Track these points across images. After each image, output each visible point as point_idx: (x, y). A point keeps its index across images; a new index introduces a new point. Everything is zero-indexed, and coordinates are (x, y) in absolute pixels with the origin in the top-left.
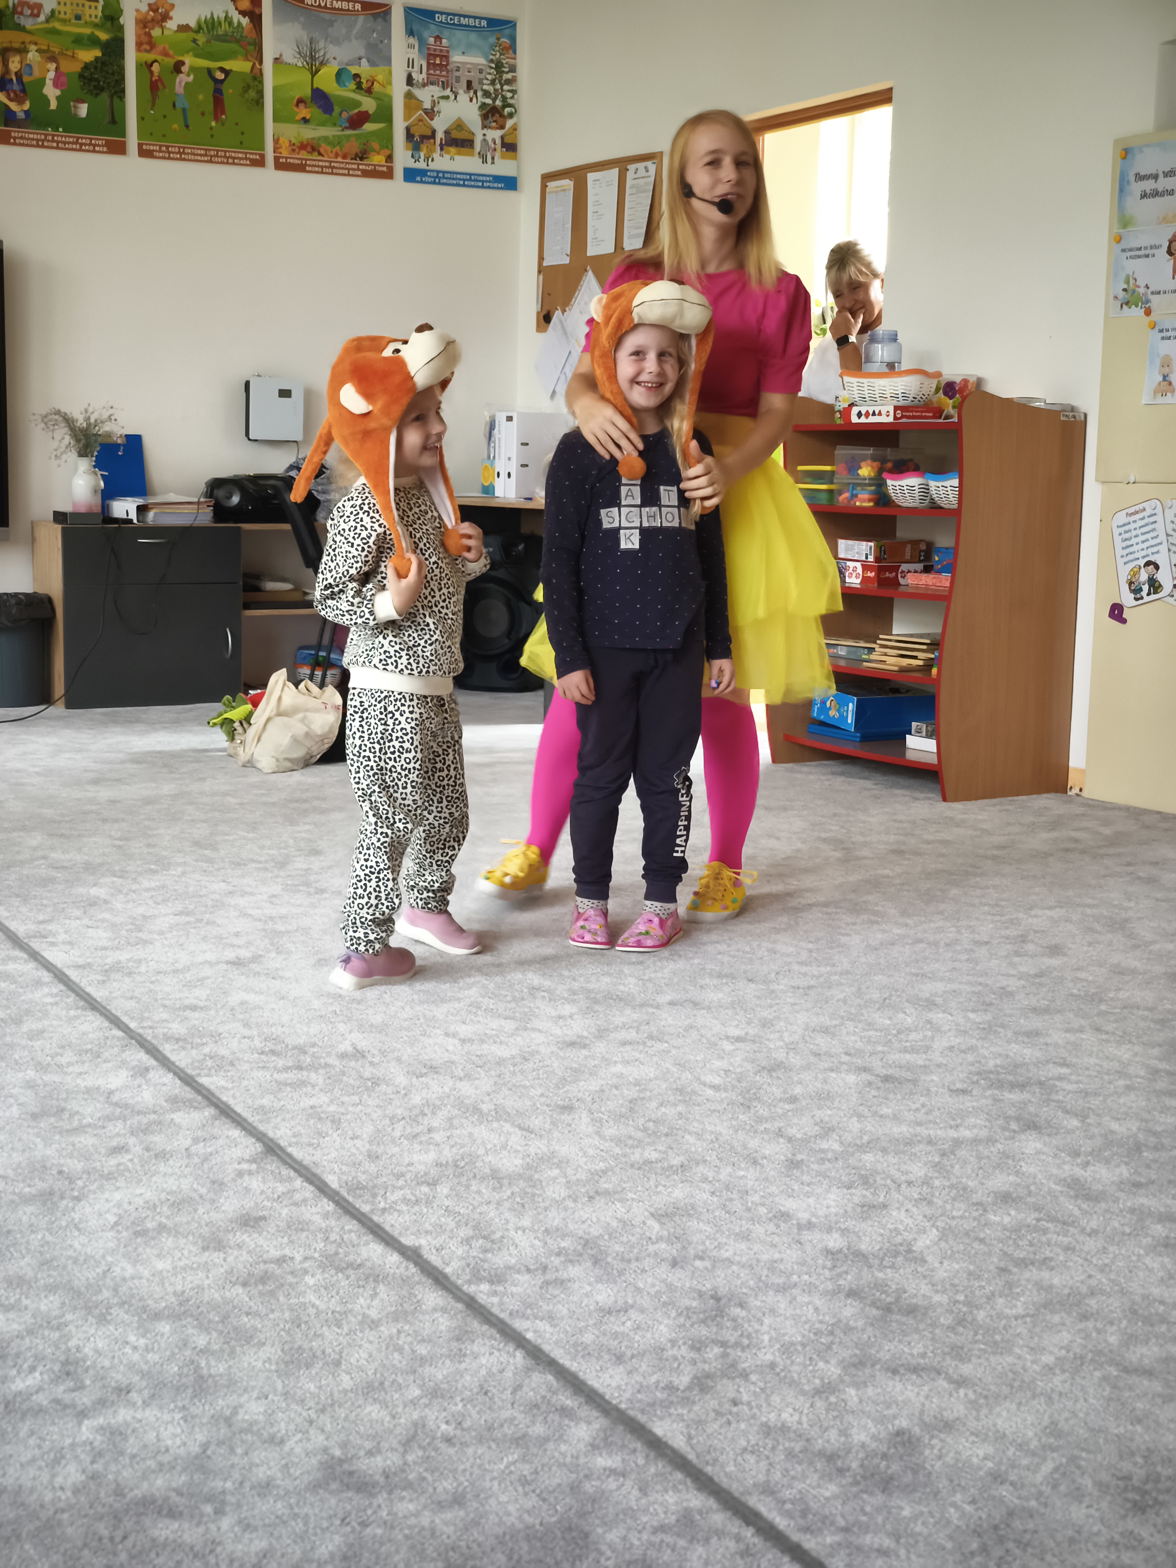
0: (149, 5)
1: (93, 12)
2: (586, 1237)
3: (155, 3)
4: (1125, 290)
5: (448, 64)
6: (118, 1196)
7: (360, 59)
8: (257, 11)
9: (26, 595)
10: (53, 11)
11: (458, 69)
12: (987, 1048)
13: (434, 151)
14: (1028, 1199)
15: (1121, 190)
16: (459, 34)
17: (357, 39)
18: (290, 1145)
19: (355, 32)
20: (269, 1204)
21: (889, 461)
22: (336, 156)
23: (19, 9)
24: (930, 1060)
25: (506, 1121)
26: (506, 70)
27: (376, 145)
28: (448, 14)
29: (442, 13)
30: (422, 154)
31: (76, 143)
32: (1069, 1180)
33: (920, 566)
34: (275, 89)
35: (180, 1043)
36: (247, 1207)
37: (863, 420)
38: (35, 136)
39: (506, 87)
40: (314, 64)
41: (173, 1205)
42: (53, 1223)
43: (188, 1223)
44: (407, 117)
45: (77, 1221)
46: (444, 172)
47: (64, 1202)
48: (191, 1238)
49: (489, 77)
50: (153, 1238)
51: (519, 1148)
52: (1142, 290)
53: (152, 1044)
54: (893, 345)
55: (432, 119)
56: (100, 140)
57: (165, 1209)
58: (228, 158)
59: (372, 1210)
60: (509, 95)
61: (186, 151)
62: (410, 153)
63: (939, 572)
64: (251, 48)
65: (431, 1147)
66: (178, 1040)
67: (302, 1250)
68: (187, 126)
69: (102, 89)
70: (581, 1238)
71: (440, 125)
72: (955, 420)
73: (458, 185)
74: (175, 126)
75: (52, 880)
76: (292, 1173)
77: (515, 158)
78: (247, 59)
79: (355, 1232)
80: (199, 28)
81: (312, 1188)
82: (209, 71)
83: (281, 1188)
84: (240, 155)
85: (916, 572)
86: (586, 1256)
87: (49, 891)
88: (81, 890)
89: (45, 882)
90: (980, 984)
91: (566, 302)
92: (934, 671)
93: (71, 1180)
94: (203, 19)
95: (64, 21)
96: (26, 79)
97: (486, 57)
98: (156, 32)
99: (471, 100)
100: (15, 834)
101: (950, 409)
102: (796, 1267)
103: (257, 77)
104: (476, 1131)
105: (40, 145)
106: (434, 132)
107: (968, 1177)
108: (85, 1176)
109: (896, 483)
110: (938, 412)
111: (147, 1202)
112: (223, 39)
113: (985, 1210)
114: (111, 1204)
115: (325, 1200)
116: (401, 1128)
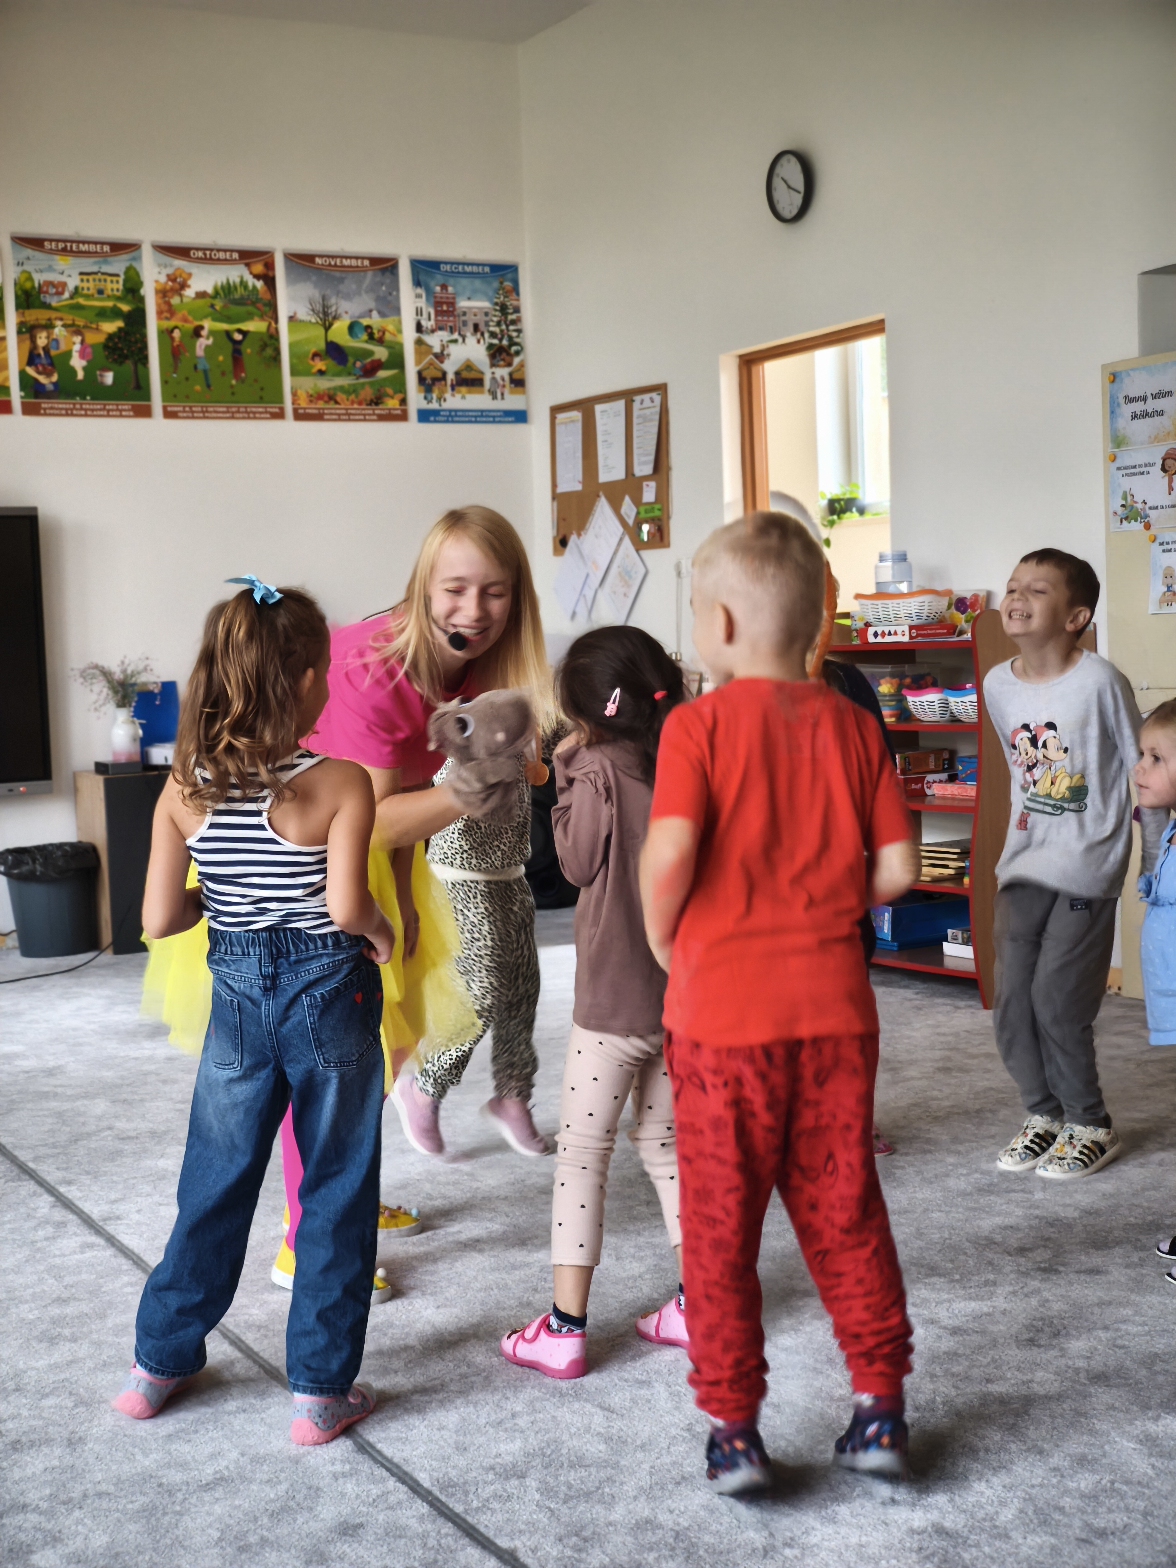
0: (168, 276)
1: (115, 286)
2: (677, 1528)
3: (174, 274)
4: (1123, 506)
5: (454, 310)
6: (218, 1509)
7: (371, 311)
8: (270, 274)
9: (71, 845)
10: (76, 288)
11: (464, 314)
12: (1050, 1290)
13: (446, 392)
14: (1104, 1461)
15: (1112, 412)
16: (464, 282)
17: (367, 292)
18: (380, 1442)
19: (364, 286)
20: (364, 1509)
21: (907, 676)
22: (353, 403)
23: (45, 289)
24: (994, 1307)
25: (586, 1400)
26: (511, 311)
27: (390, 391)
28: (452, 263)
29: (446, 263)
30: (435, 396)
31: (104, 409)
32: (1141, 1437)
33: (944, 776)
34: (291, 346)
35: (262, 1331)
36: (344, 1514)
37: (879, 639)
38: (64, 406)
39: (511, 328)
40: (327, 320)
41: (272, 1515)
42: (158, 1542)
43: (289, 1535)
44: (418, 362)
45: (181, 1538)
46: (456, 411)
47: (167, 1518)
48: (293, 1551)
49: (495, 319)
50: (257, 1554)
51: (602, 1431)
52: (1140, 506)
53: (234, 1334)
54: (903, 564)
55: (442, 362)
56: (126, 405)
57: (265, 1520)
58: (248, 413)
59: (466, 1511)
60: (514, 334)
61: (211, 409)
62: (422, 395)
63: (964, 781)
64: (267, 309)
65: (517, 1434)
66: (259, 1328)
67: (401, 1559)
68: (209, 386)
69: (126, 357)
70: (672, 1530)
71: (450, 367)
72: (968, 636)
73: (470, 422)
74: (198, 388)
75: (119, 1153)
76: (385, 1473)
77: (524, 393)
78: (262, 318)
79: (452, 1535)
80: (216, 294)
81: (404, 1488)
82: (228, 334)
83: (375, 1491)
84: (261, 410)
85: (941, 782)
86: (678, 1552)
87: (118, 1166)
88: (148, 1163)
89: (115, 1155)
90: (1037, 1217)
91: (581, 526)
92: (966, 880)
93: (171, 1493)
94: (219, 284)
95: (88, 297)
96: (53, 353)
97: (490, 300)
98: (175, 301)
99: (479, 342)
100: (79, 1103)
101: (963, 623)
102: (883, 1552)
103: (273, 337)
104: (558, 1414)
105: (69, 413)
106: (444, 374)
107: (1044, 1440)
108: (184, 1488)
109: (916, 699)
110: (953, 629)
111: (246, 1514)
112: (241, 302)
113: (1062, 1476)
114: (212, 1518)
115: (420, 1502)
116: (485, 1415)
